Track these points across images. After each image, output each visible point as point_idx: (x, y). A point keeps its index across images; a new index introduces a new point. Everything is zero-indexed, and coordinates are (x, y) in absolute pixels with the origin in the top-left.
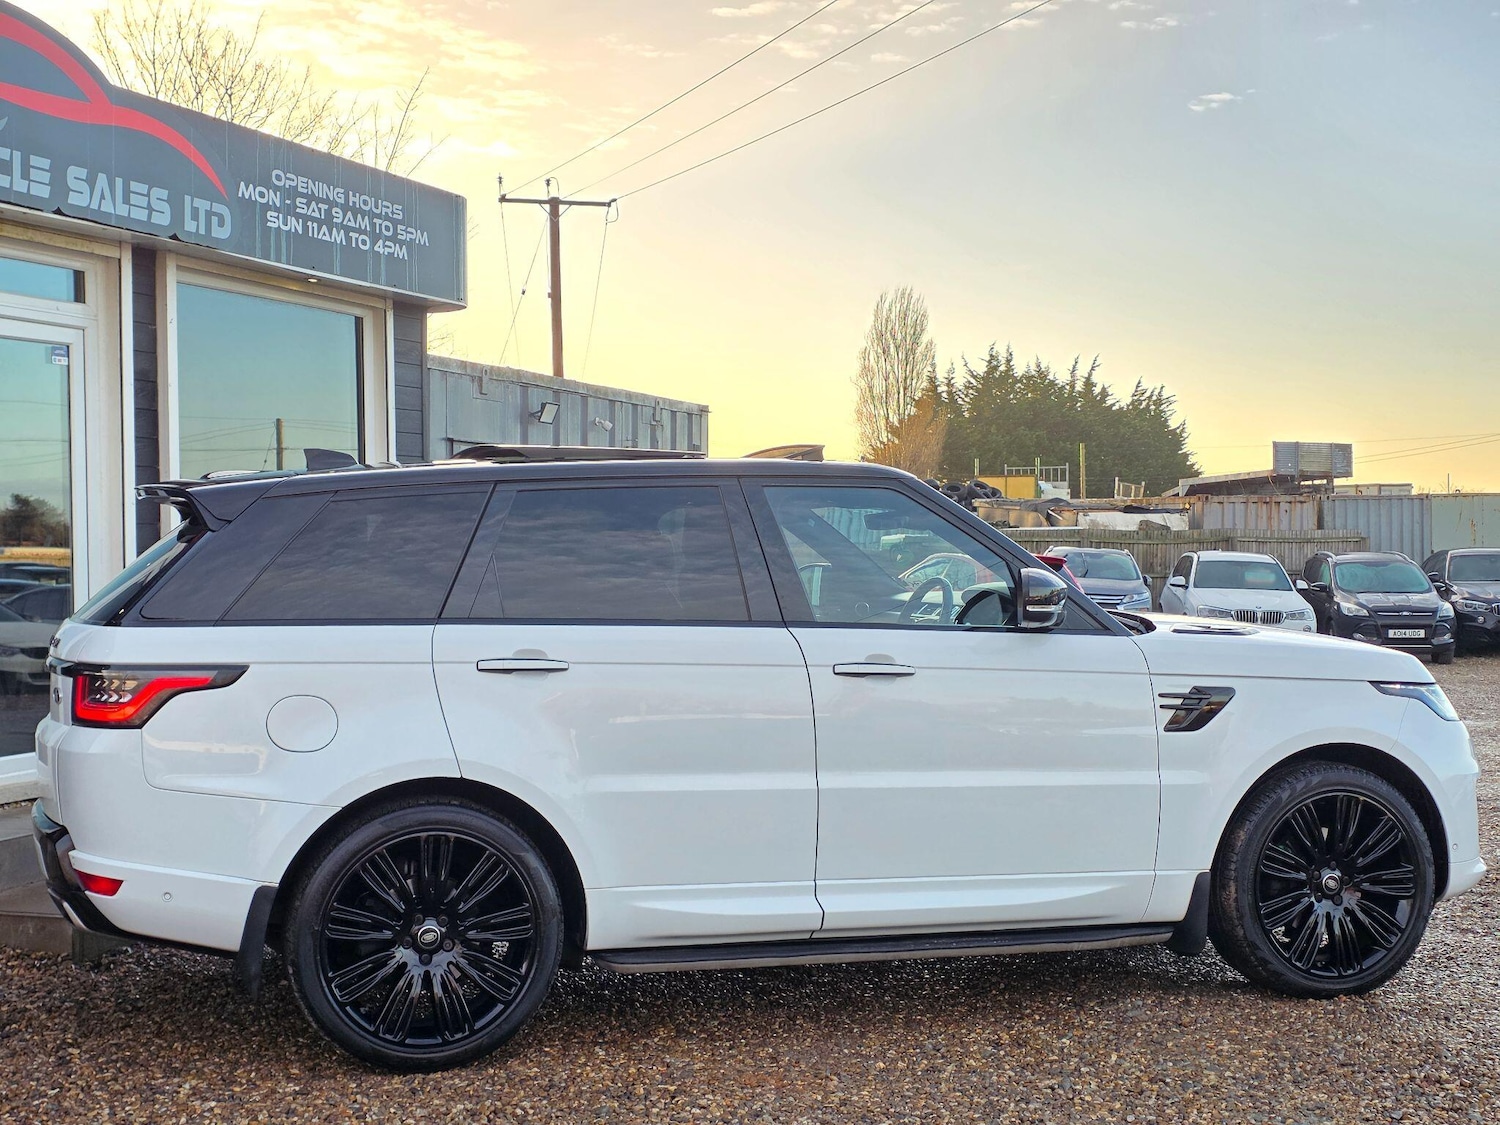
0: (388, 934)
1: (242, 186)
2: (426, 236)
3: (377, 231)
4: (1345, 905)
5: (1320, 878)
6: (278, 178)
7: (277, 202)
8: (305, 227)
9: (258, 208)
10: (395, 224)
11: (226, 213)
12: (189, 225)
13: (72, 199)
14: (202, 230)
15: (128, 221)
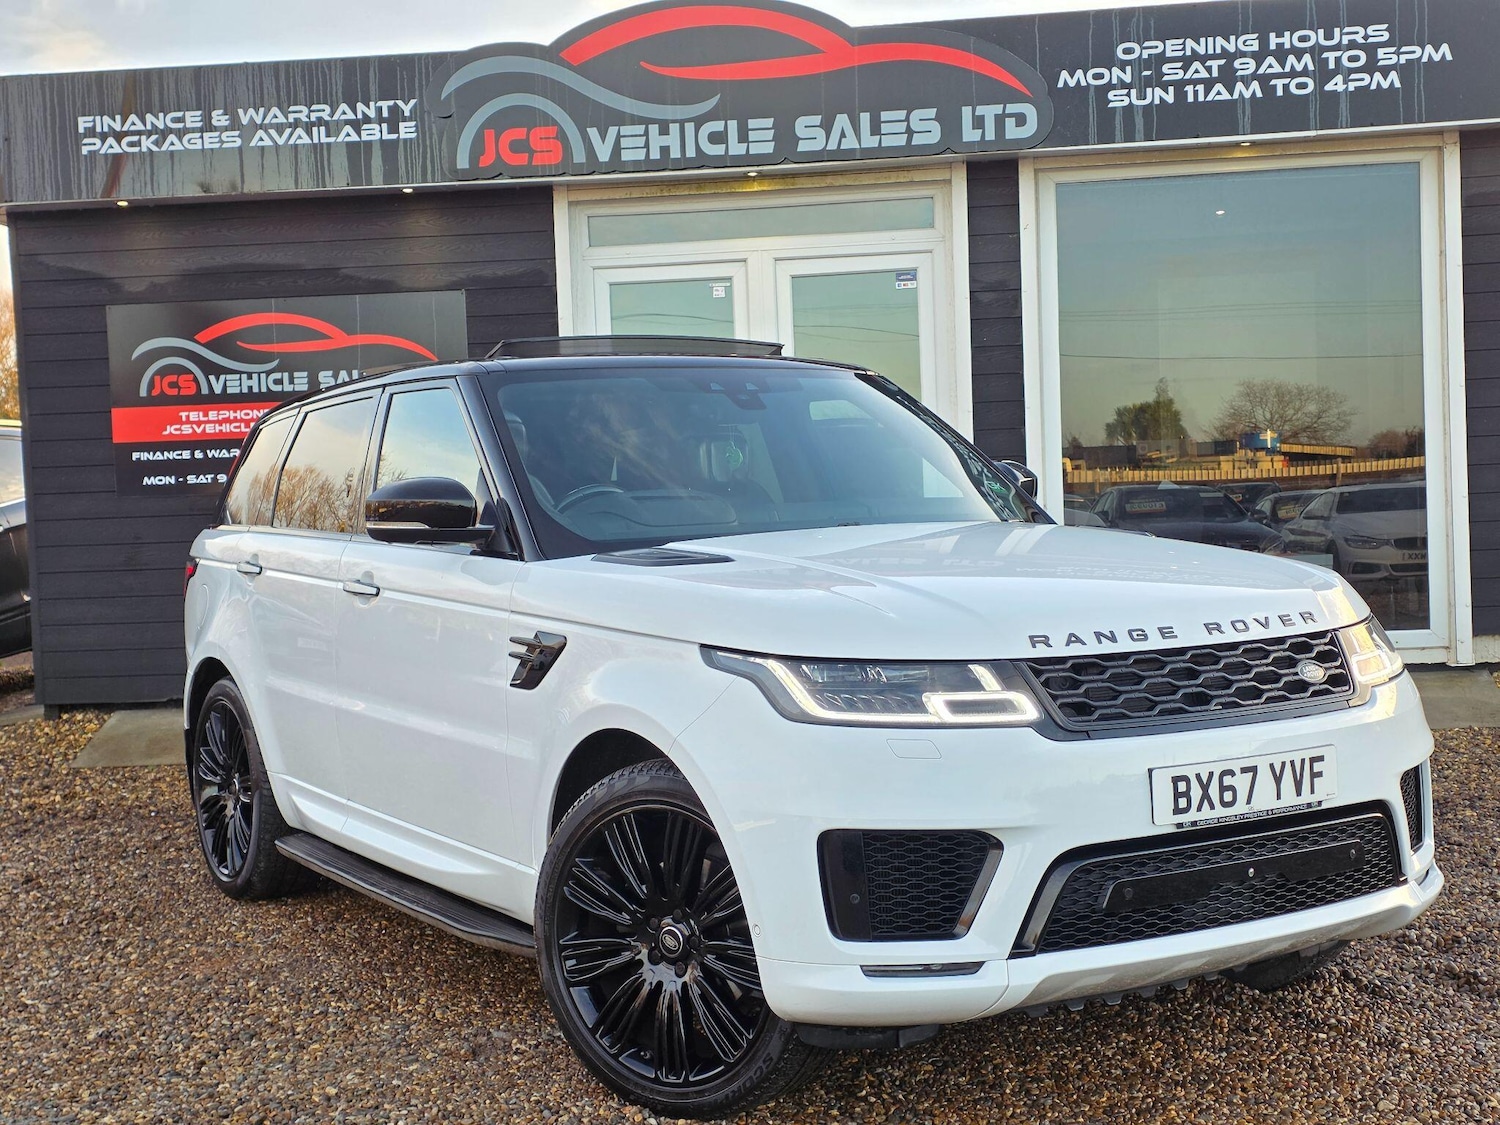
0: (218, 780)
1: (1064, 75)
2: (1445, 48)
3: (1332, 65)
4: (686, 978)
5: (659, 928)
6: (1127, 51)
7: (1127, 78)
8: (1180, 94)
9: (1092, 90)
10: (1371, 49)
11: (1029, 110)
12: (970, 135)
13: (802, 147)
14: (990, 135)
15: (878, 152)
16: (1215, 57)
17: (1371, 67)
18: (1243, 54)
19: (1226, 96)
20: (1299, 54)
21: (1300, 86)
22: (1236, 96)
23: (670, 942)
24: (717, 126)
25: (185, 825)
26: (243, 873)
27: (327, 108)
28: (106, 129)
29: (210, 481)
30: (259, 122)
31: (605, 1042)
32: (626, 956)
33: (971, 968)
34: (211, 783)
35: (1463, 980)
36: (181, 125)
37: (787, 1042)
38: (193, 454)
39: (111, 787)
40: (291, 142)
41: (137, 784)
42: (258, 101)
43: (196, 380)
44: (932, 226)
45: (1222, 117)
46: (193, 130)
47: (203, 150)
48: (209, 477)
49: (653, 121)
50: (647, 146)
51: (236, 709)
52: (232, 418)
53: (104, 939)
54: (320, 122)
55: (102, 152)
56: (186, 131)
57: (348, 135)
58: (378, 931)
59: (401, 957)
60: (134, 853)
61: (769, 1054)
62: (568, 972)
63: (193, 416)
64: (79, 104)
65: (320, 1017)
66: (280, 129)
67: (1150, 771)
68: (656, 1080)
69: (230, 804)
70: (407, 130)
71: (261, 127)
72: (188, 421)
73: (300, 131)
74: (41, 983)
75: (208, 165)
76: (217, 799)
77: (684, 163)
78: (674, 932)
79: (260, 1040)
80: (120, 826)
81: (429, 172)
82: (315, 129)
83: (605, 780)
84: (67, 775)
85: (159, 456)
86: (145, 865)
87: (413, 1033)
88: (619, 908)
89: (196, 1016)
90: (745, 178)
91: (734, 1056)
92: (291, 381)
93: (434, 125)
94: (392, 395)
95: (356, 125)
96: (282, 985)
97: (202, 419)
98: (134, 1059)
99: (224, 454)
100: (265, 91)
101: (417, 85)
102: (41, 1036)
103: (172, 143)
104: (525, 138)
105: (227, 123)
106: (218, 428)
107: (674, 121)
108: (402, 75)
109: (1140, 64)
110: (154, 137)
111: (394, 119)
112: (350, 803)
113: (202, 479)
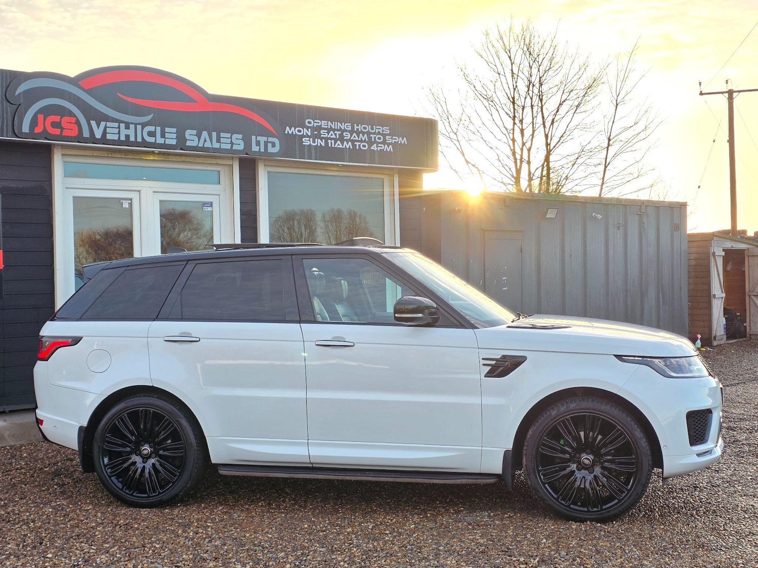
0: (128, 449)
1: (288, 128)
2: (405, 139)
3: (373, 140)
4: (595, 473)
5: (580, 458)
6: (309, 123)
7: (309, 134)
8: (326, 143)
9: (297, 137)
11: (276, 141)
12: (255, 148)
13: (188, 143)
14: (262, 150)
15: (219, 150)
16: (338, 130)
17: (384, 143)
18: (346, 131)
19: (341, 146)
20: (363, 133)
21: (364, 146)
22: (344, 147)
24: (152, 129)
31: (564, 502)
32: (568, 470)
44: (219, 184)
49: (123, 122)
50: (119, 133)
77: (136, 144)
78: (588, 458)
81: (5, 132)
104: (59, 121)
107: (132, 123)
109: (314, 129)
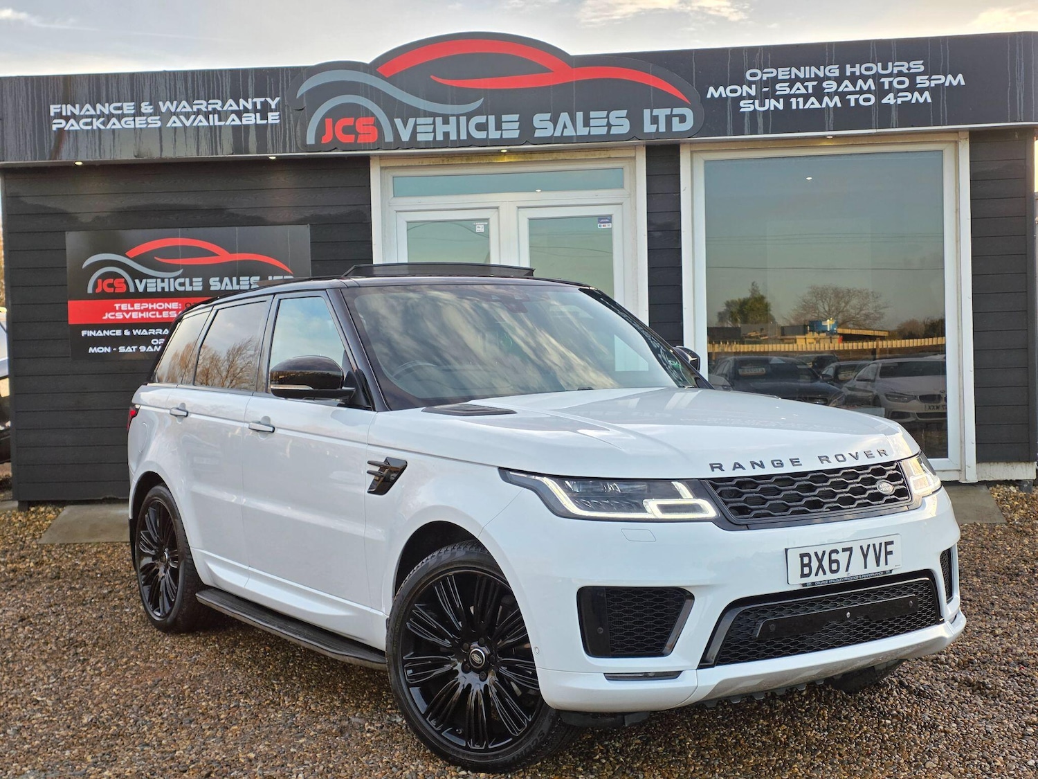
0: (153, 553)
1: (711, 89)
2: (960, 77)
3: (887, 87)
4: (487, 682)
5: (469, 650)
6: (753, 75)
7: (753, 93)
8: (787, 104)
9: (729, 101)
10: (912, 77)
11: (688, 113)
12: (649, 128)
13: (538, 134)
14: (662, 129)
15: (589, 138)
16: (810, 80)
17: (912, 88)
18: (829, 79)
19: (817, 105)
20: (865, 79)
21: (866, 100)
22: (824, 106)
23: (476, 658)
24: (482, 119)
25: (122, 583)
26: (172, 614)
27: (220, 102)
28: (69, 114)
29: (134, 350)
30: (173, 110)
31: (433, 723)
32: (448, 667)
33: (674, 675)
34: (148, 555)
35: (976, 687)
36: (120, 112)
37: (553, 723)
38: (123, 332)
39: (67, 557)
40: (195, 124)
41: (85, 555)
42: (173, 97)
43: (126, 282)
44: (622, 187)
45: (814, 120)
46: (128, 115)
47: (135, 128)
48: (134, 348)
49: (439, 115)
50: (434, 131)
51: (168, 505)
52: (150, 308)
53: (82, 658)
54: (215, 111)
55: (66, 129)
56: (124, 116)
57: (233, 120)
58: (265, 653)
59: (282, 670)
60: (91, 602)
61: (542, 731)
62: (408, 677)
63: (124, 307)
64: (51, 97)
65: (235, 709)
66: (187, 115)
67: (786, 550)
68: (467, 748)
69: (162, 569)
70: (273, 118)
71: (175, 114)
72: (120, 310)
73: (201, 117)
74: (45, 686)
75: (138, 138)
76: (152, 566)
77: (459, 143)
78: (479, 652)
79: (197, 723)
80: (78, 583)
81: (288, 146)
82: (211, 116)
83: (436, 554)
84: (37, 548)
85: (100, 333)
86: (99, 609)
87: (298, 719)
88: (443, 637)
89: (152, 708)
90: (499, 153)
91: (518, 732)
92: (191, 284)
93: (291, 115)
94: (280, 300)
95: (239, 114)
96: (206, 688)
97: (130, 308)
98: (116, 736)
99: (145, 332)
100: (178, 89)
101: (280, 88)
102: (52, 721)
103: (114, 124)
104: (352, 124)
105: (151, 111)
106: (140, 315)
107: (453, 115)
108: (270, 79)
109: (761, 84)
110: (101, 120)
111: (265, 110)
112: (250, 569)
113: (129, 349)
